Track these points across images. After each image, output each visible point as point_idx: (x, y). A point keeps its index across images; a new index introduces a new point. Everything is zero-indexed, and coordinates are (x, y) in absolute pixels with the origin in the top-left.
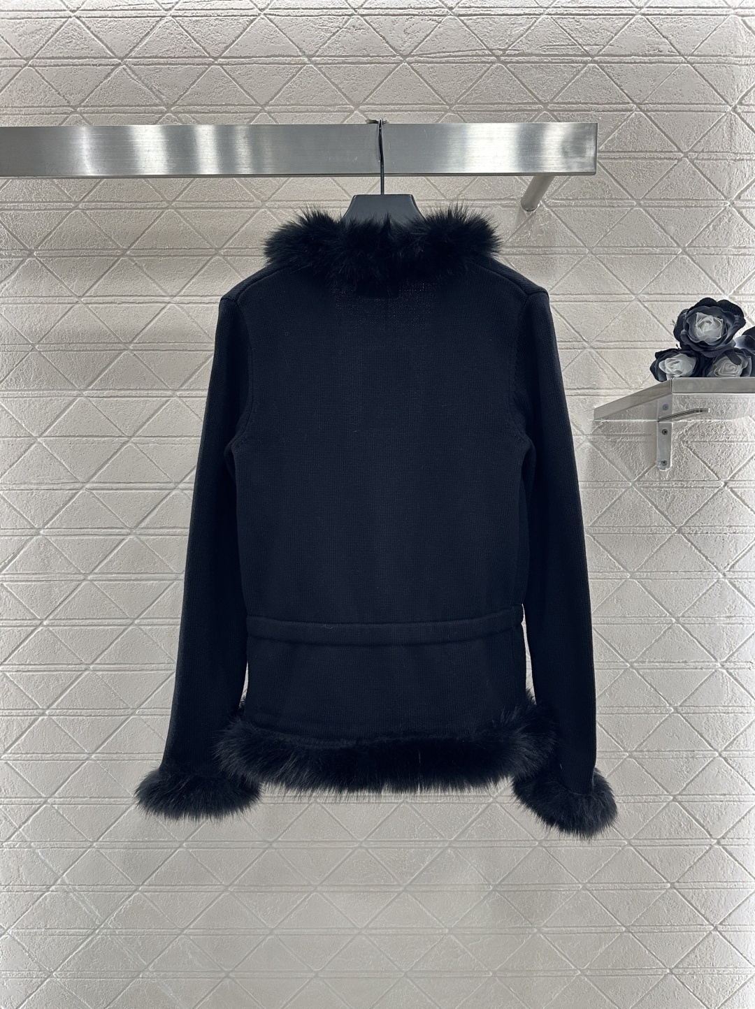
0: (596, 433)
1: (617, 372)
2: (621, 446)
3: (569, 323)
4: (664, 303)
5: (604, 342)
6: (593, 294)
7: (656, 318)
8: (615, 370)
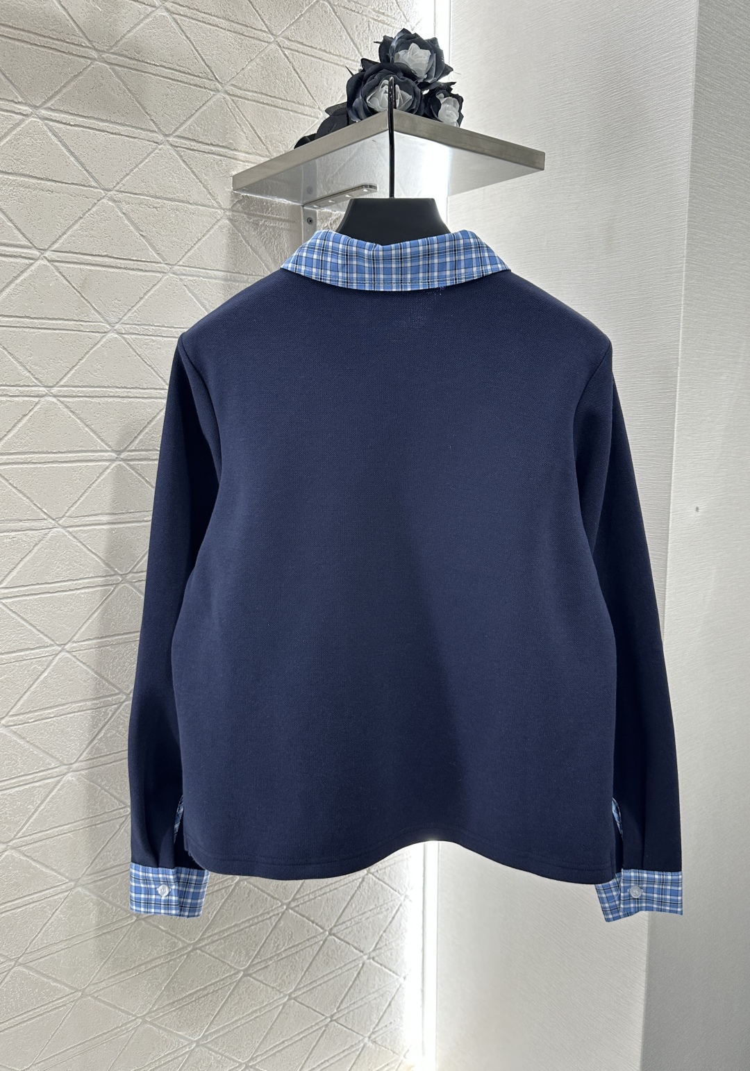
0: (235, 209)
1: (256, 133)
2: (264, 230)
3: (197, 50)
4: (306, 56)
5: (241, 89)
6: (224, 18)
7: (298, 74)
8: (254, 130)
